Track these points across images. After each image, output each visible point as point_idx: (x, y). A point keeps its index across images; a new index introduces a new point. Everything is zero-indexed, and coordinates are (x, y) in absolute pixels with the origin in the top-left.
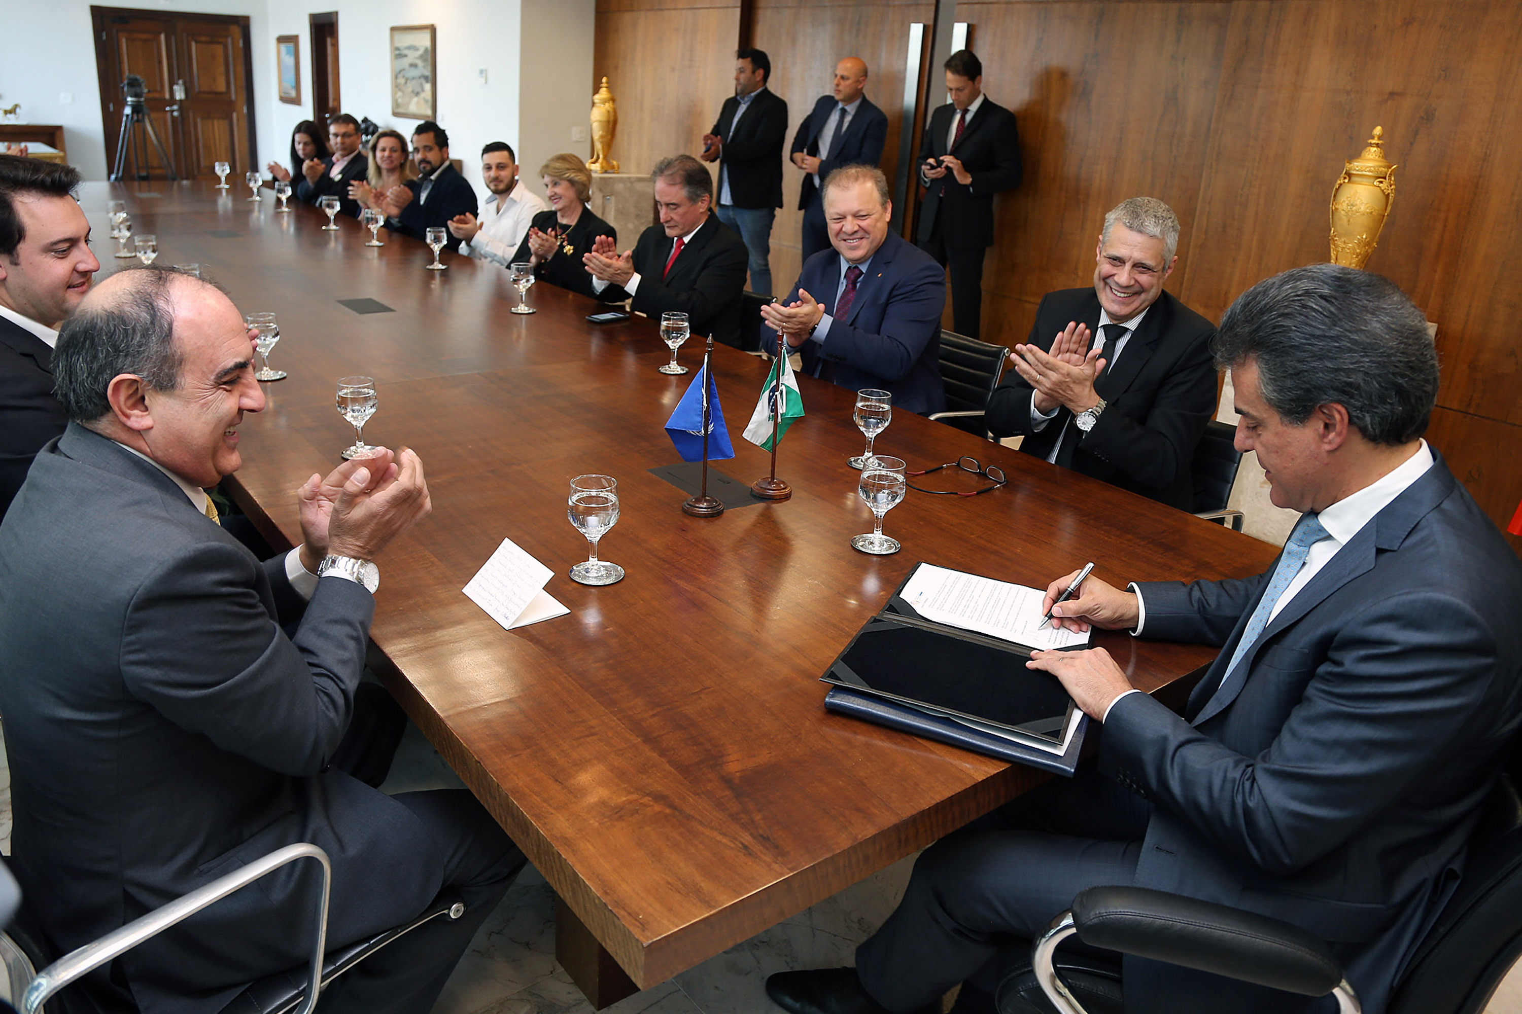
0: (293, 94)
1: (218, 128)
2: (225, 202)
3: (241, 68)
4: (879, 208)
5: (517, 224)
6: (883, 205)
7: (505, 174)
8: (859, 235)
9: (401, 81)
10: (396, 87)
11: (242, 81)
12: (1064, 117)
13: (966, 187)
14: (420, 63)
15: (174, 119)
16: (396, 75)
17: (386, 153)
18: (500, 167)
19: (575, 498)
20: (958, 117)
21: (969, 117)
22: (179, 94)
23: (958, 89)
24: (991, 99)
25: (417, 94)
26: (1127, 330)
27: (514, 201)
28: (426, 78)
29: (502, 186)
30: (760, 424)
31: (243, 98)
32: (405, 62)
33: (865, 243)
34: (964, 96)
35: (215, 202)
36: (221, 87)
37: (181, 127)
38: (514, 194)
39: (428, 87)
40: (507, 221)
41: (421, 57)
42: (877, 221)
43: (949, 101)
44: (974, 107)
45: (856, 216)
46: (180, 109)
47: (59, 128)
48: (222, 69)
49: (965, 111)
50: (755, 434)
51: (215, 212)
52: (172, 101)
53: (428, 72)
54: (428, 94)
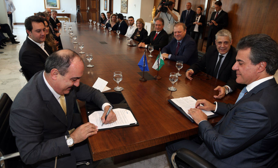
0: (106, 9)
1: (94, 14)
2: (91, 26)
3: (98, 5)
4: (183, 31)
5: (133, 30)
6: (184, 30)
7: (132, 22)
8: (179, 36)
9: (122, 7)
10: (122, 8)
11: (98, 7)
12: (237, 13)
13: (216, 26)
14: (125, 4)
15: (87, 13)
16: (122, 6)
17: (114, 19)
18: (131, 21)
19: (115, 76)
20: (217, 14)
21: (219, 14)
22: (88, 8)
23: (217, 8)
24: (223, 10)
25: (125, 9)
26: (223, 56)
27: (133, 27)
28: (126, 6)
29: (131, 24)
30: (155, 66)
31: (98, 9)
32: (123, 3)
33: (180, 37)
34: (218, 9)
35: (89, 26)
36: (95, 8)
37: (88, 14)
38: (133, 25)
39: (126, 8)
40: (132, 30)
41: (126, 3)
42: (183, 33)
43: (215, 11)
44: (220, 12)
45: (179, 32)
46: (89, 11)
47: (70, 14)
48: (95, 5)
49: (218, 12)
50: (154, 67)
51: (89, 27)
52: (87, 10)
53: (126, 5)
54: (126, 9)
